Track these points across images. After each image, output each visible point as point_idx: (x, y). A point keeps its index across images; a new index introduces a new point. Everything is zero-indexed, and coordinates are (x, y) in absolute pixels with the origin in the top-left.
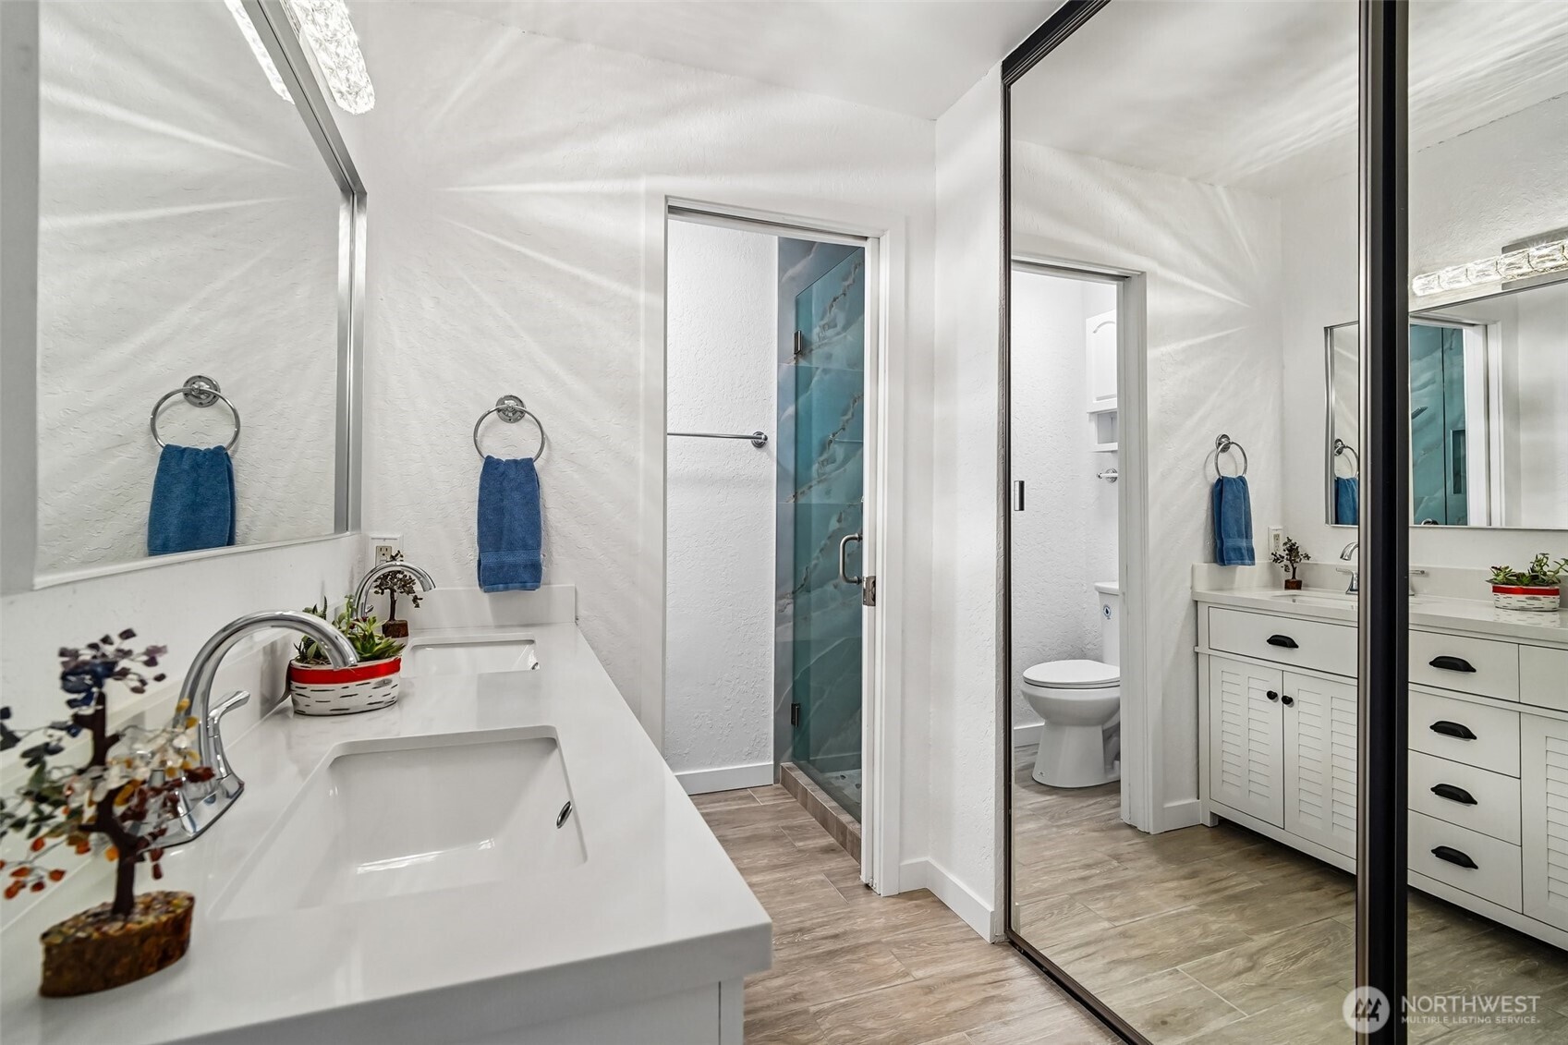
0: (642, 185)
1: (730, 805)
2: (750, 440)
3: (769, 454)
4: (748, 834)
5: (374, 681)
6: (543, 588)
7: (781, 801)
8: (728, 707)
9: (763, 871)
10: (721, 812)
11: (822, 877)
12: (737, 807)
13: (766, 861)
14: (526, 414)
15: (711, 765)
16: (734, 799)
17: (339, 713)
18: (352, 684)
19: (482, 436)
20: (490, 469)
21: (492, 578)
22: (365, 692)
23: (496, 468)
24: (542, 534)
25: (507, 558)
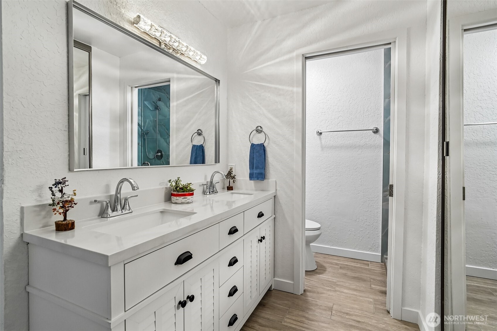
0: (294, 54)
1: (357, 265)
2: (371, 131)
3: (380, 135)
4: (356, 276)
5: (182, 197)
6: (265, 181)
7: (379, 269)
8: (362, 230)
9: (350, 289)
10: (352, 266)
11: (372, 300)
12: (360, 266)
13: (355, 287)
14: (263, 131)
15: (354, 249)
16: (361, 263)
17: (176, 203)
18: (178, 197)
19: (252, 138)
20: (252, 147)
21: (251, 177)
22: (180, 199)
23: (254, 146)
24: (267, 165)
25: (255, 171)
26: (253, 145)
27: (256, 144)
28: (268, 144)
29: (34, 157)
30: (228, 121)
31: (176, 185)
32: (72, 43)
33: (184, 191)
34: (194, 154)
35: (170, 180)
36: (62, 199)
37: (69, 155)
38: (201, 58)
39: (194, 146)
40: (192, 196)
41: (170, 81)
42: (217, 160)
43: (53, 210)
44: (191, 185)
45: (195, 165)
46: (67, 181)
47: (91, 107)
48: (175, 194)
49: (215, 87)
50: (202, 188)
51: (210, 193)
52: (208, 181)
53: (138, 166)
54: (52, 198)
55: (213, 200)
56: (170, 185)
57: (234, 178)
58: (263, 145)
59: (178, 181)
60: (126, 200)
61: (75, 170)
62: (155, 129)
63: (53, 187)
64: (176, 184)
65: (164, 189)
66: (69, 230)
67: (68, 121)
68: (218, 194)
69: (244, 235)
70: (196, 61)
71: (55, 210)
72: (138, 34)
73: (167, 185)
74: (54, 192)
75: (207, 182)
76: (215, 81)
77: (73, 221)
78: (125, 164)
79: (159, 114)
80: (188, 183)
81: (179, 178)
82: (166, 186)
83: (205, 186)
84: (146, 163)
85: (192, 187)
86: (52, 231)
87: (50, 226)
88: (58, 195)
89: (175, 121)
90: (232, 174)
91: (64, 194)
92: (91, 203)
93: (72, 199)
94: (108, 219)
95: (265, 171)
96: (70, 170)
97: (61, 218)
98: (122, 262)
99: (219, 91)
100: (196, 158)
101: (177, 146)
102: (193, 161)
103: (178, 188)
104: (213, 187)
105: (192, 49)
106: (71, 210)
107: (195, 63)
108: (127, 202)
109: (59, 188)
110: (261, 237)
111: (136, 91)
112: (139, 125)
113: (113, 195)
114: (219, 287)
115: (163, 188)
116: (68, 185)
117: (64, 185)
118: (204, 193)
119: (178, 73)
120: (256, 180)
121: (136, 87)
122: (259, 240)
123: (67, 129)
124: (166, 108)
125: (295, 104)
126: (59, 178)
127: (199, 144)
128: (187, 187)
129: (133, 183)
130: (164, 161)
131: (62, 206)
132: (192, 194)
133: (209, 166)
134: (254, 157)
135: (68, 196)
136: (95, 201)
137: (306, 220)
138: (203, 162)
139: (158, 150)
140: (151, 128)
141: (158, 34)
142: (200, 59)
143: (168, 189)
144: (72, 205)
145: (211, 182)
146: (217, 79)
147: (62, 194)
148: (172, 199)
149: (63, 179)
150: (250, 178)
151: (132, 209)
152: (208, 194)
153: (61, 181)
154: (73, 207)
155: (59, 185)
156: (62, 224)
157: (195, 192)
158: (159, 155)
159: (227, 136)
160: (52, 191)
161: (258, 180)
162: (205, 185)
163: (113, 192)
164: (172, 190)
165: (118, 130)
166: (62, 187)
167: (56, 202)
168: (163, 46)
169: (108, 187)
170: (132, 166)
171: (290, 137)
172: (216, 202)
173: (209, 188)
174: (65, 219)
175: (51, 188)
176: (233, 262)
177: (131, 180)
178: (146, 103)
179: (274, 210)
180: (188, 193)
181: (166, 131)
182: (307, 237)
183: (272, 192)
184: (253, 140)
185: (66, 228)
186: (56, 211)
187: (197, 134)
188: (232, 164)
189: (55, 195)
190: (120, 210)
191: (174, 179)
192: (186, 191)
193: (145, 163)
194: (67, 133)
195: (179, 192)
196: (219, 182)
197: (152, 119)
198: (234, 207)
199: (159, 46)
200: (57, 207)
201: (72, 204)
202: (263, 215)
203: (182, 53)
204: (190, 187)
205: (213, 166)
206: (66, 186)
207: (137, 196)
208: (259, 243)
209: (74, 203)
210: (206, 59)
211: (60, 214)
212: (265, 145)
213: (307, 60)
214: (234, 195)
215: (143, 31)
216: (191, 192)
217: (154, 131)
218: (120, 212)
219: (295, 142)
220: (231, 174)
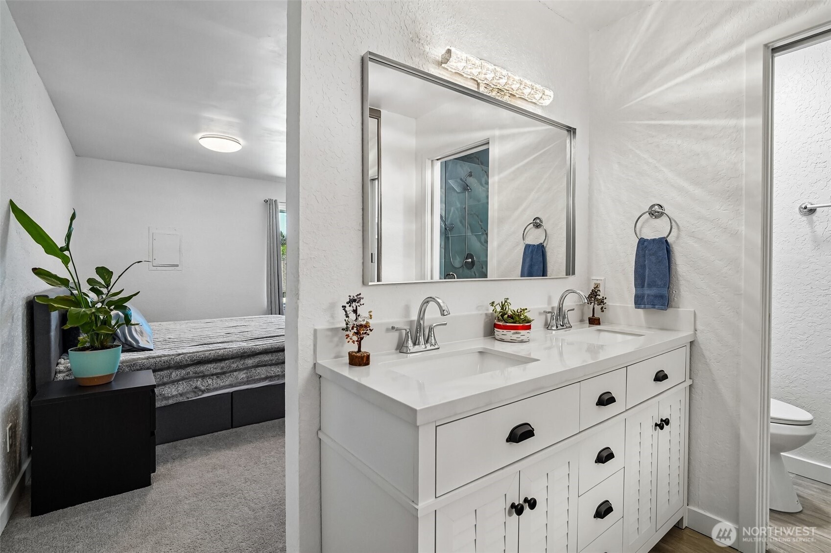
0: (743, 48)
5: (513, 331)
14: (665, 214)
17: (502, 340)
18: (505, 331)
19: (642, 227)
20: (640, 244)
21: (639, 301)
22: (509, 334)
23: (646, 244)
24: (674, 279)
25: (647, 291)
26: (642, 242)
27: (649, 239)
28: (678, 237)
29: (327, 266)
30: (590, 199)
31: (502, 311)
32: (367, 112)
33: (515, 321)
34: (528, 260)
35: (493, 303)
36: (356, 322)
37: (363, 262)
38: (543, 96)
39: (527, 247)
40: (528, 331)
41: (488, 143)
42: (570, 270)
43: (346, 336)
44: (526, 311)
45: (531, 279)
46: (363, 298)
47: (381, 195)
48: (500, 325)
49: (567, 142)
50: (543, 317)
51: (557, 327)
52: (553, 306)
53: (440, 279)
54: (345, 320)
55: (562, 339)
56: (493, 311)
57: (603, 302)
58: (666, 241)
59: (504, 304)
60: (431, 329)
61: (370, 284)
62: (463, 221)
63: (347, 306)
64: (502, 309)
65: (484, 317)
66: (364, 366)
67: (362, 216)
68: (572, 330)
69: (626, 410)
70: (535, 103)
71: (348, 336)
72: (448, 77)
73: (487, 310)
74: (348, 312)
75: (553, 308)
76: (568, 131)
77: (368, 354)
78: (423, 276)
79: (470, 197)
80: (521, 309)
81: (507, 299)
82: (486, 312)
83: (549, 315)
84: (452, 274)
85: (529, 315)
86: (346, 364)
87: (342, 357)
88: (352, 316)
89: (496, 206)
90: (599, 295)
91: (359, 315)
92: (388, 330)
93: (367, 323)
94: (409, 355)
95: (669, 292)
96: (364, 283)
97: (355, 348)
98: (433, 422)
99: (574, 148)
100: (531, 266)
101: (499, 246)
102: (526, 272)
103: (506, 316)
104: (564, 318)
105: (529, 83)
106: (366, 338)
107: (532, 107)
108: (432, 332)
109: (353, 307)
110: (662, 420)
111: (438, 166)
112: (441, 217)
113: (414, 321)
114: (579, 497)
115: (481, 314)
116: (363, 304)
117: (359, 304)
118: (547, 326)
119: (502, 127)
120: (648, 308)
121: (437, 160)
122: (656, 425)
123: (361, 229)
124: (481, 187)
125: (744, 153)
126: (354, 294)
127: (536, 243)
128: (521, 316)
129: (442, 304)
130: (476, 271)
131: (356, 331)
132: (529, 328)
133: (555, 280)
134: (645, 265)
135: (363, 319)
136: (393, 328)
137: (773, 402)
138: (544, 273)
139: (468, 254)
140: (458, 220)
141: (475, 72)
142: (541, 97)
143: (490, 317)
144: (368, 332)
145: (560, 309)
146: (570, 128)
147: (356, 315)
148: (496, 333)
149: (358, 295)
150: (636, 303)
151: (439, 344)
152: (553, 328)
153: (356, 298)
154: (368, 335)
155: (354, 303)
156: (356, 356)
157: (533, 324)
158: (469, 262)
159: (590, 226)
160: (346, 312)
161: (654, 308)
162: (549, 312)
163: (414, 317)
164: (495, 318)
165: (414, 227)
166: (356, 306)
167: (350, 327)
168: (482, 89)
169: (407, 309)
170: (432, 278)
171: (730, 222)
172: (568, 344)
173: (557, 320)
174: (359, 350)
175: (344, 307)
176: (604, 457)
177: (439, 301)
178: (450, 182)
179: (690, 370)
180: (521, 325)
181: (480, 223)
182: (774, 437)
183: (685, 333)
184: (642, 232)
185: (361, 363)
186: (349, 338)
187: (534, 225)
188: (597, 277)
189: (348, 317)
190: (424, 344)
191: (499, 300)
192: (519, 321)
193: (449, 275)
194: (361, 233)
195: (507, 323)
196: (573, 310)
197: (459, 205)
198: (602, 357)
199: (476, 90)
200: (351, 333)
201: (367, 330)
202: (665, 377)
203: (511, 94)
204: (525, 314)
205: (564, 279)
206: (361, 305)
207: (446, 324)
208: (655, 429)
209: (370, 329)
210: (552, 96)
211: (353, 342)
212: (670, 240)
213: (776, 54)
214: (603, 334)
215: (454, 71)
216: (527, 323)
217: (462, 225)
218: (423, 346)
219: (743, 232)
220: (596, 296)
